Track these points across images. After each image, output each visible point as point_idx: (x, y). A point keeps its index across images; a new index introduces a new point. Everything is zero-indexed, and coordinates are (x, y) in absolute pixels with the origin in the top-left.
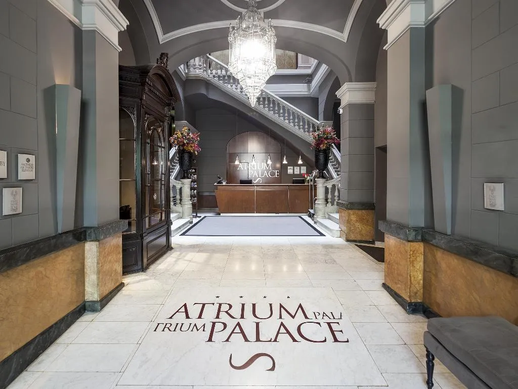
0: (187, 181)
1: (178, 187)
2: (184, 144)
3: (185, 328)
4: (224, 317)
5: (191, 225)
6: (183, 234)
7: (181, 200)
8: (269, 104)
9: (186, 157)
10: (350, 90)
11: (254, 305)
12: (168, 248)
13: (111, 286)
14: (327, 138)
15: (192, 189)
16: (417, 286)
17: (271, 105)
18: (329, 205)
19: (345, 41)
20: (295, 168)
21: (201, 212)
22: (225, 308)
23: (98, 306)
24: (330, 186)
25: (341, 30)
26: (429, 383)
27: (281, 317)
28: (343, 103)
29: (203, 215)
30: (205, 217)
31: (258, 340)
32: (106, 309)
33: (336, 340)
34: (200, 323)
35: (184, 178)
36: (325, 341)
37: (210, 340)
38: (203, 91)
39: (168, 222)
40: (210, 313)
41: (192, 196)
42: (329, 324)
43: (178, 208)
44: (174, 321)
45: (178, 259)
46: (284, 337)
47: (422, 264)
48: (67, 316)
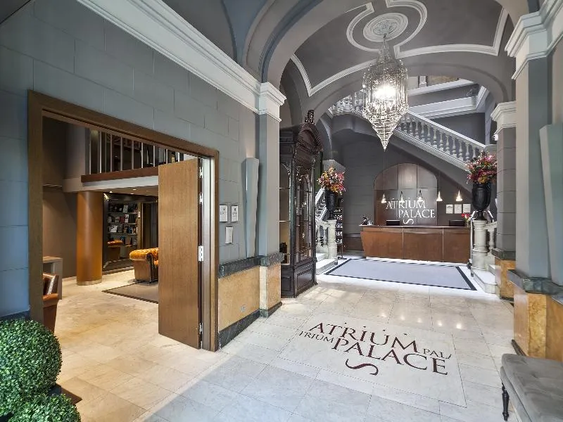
0: (333, 222)
1: (325, 228)
2: (330, 186)
3: (319, 337)
4: (347, 337)
5: (336, 266)
6: (327, 274)
7: (327, 241)
8: (420, 130)
9: (332, 197)
10: (505, 111)
11: (373, 334)
12: (313, 283)
13: (273, 303)
14: (486, 170)
15: (338, 230)
16: (538, 342)
17: (423, 132)
18: (490, 254)
19: (497, 55)
20: (456, 206)
21: (345, 254)
22: (349, 331)
23: (267, 313)
24: (491, 230)
25: (491, 44)
26: (506, 415)
27: (393, 346)
28: (499, 128)
29: (348, 258)
30: (350, 259)
31: (370, 355)
32: (272, 316)
33: (435, 370)
34: (330, 337)
35: (330, 218)
36: (425, 369)
37: (335, 348)
38: (350, 127)
39: (314, 260)
40: (338, 333)
41: (337, 238)
42: (435, 360)
43: (325, 248)
44: (312, 332)
45: (320, 293)
46: (391, 360)
47: (544, 319)
48: (249, 316)
